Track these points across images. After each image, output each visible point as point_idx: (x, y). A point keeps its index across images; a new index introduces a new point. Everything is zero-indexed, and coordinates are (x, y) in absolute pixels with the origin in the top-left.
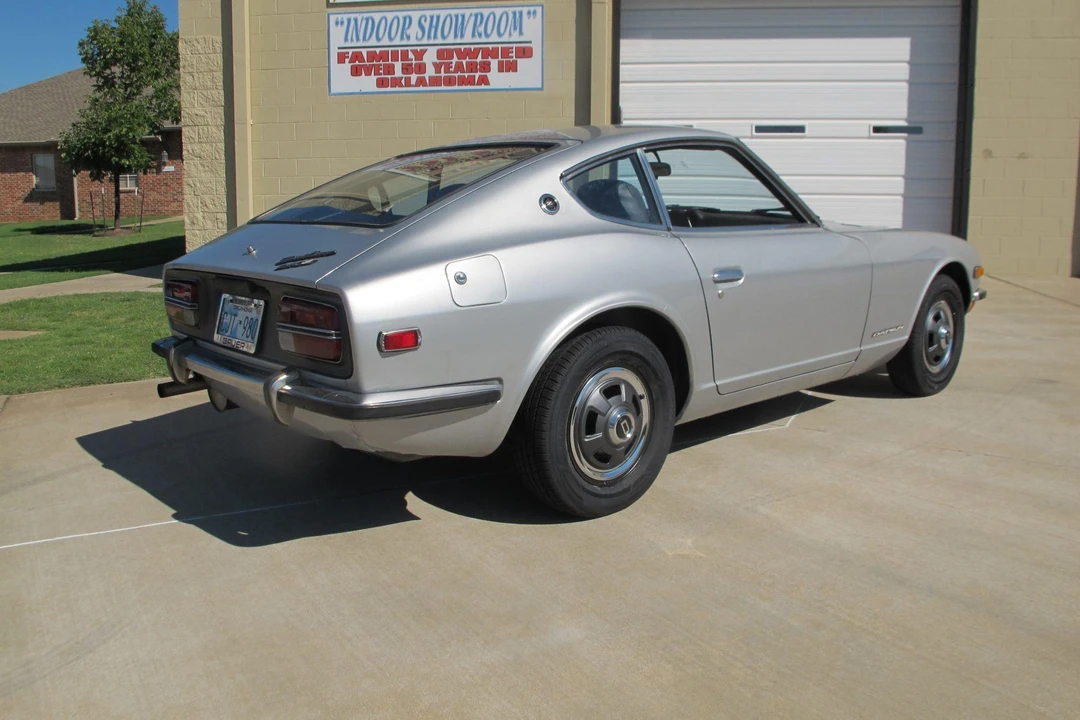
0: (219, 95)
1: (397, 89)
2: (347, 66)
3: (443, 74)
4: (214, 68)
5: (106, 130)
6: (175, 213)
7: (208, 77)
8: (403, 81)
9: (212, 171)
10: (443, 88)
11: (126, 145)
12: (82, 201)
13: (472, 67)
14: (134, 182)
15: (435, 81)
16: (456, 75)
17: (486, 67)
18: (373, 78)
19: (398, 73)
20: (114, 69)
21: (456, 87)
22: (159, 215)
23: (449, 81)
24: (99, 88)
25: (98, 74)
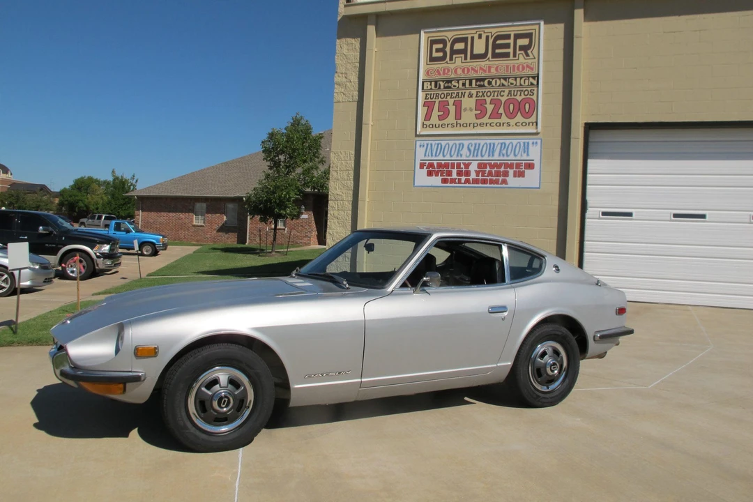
0: (351, 184)
1: (453, 185)
2: (425, 170)
3: (480, 177)
4: (349, 169)
5: (274, 193)
6: (306, 244)
7: (345, 173)
8: (457, 181)
9: (343, 227)
10: (480, 185)
11: (284, 202)
12: (251, 233)
13: (498, 174)
14: (282, 223)
15: (476, 181)
16: (488, 178)
17: (506, 174)
18: (439, 178)
19: (454, 175)
20: (280, 157)
21: (488, 185)
22: (296, 244)
23: (484, 182)
24: (271, 168)
25: (272, 160)
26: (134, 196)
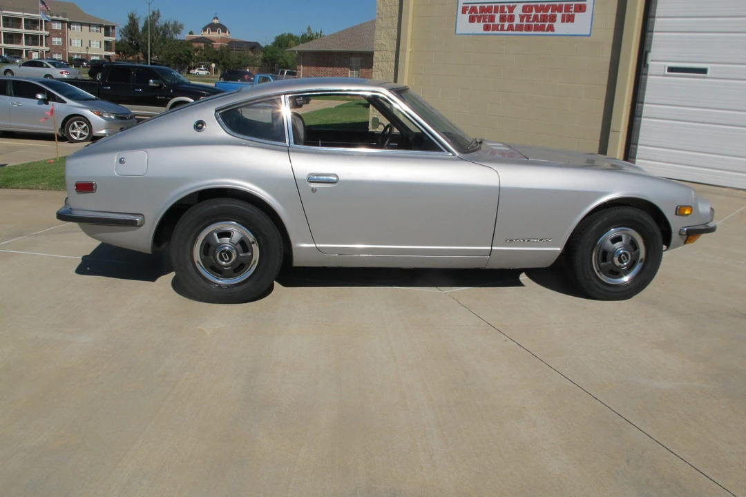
0: (395, 32)
1: (495, 32)
2: (467, 16)
3: (525, 23)
4: (394, 15)
7: (390, 21)
8: (499, 27)
10: (524, 32)
13: (544, 19)
15: (519, 28)
16: (533, 24)
17: (553, 18)
18: (482, 24)
19: (497, 21)
21: (533, 32)
23: (529, 28)
26: (295, 51)
